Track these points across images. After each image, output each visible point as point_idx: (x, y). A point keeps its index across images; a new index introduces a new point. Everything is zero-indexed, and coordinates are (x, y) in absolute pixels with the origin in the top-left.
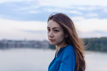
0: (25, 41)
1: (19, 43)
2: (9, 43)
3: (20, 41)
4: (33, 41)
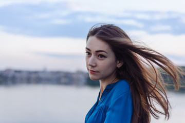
1: (33, 76)
4: (58, 73)
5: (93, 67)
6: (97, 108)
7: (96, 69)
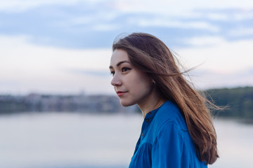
0: (81, 96)
1: (66, 102)
2: (45, 101)
3: (69, 97)
5: (117, 85)
6: (140, 147)
7: (122, 89)
